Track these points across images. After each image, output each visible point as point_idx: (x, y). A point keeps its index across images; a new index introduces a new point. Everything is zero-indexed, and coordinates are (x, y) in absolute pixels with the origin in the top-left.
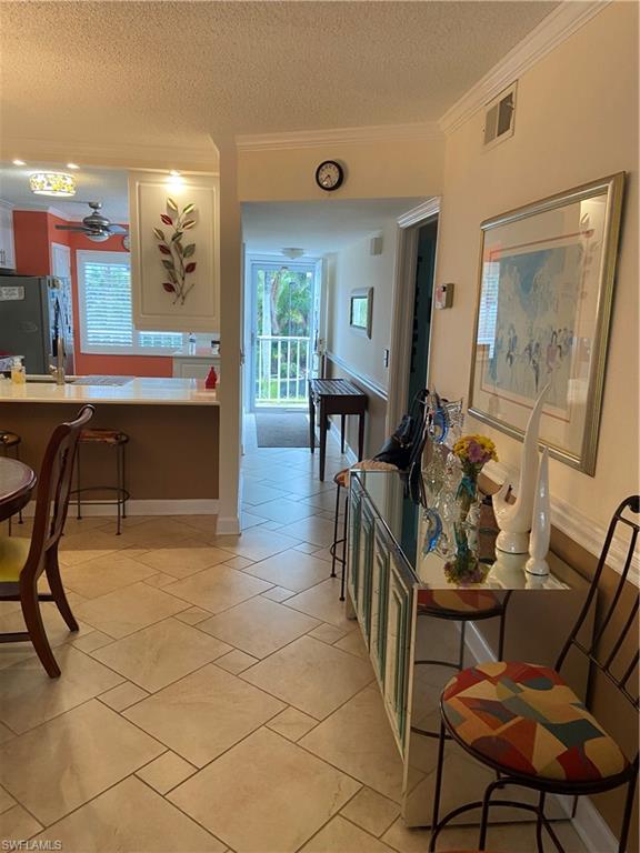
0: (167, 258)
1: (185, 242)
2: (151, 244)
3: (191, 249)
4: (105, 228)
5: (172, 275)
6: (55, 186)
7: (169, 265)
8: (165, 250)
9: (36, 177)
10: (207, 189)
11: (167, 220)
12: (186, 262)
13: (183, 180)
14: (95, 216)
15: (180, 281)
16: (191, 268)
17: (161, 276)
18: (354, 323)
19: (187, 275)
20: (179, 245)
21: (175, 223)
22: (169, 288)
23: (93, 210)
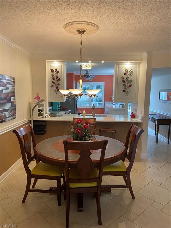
0: (124, 84)
1: (129, 79)
2: (120, 80)
3: (131, 81)
4: (89, 76)
5: (125, 88)
6: (88, 67)
7: (125, 85)
8: (124, 82)
9: (84, 65)
10: (136, 65)
11: (125, 74)
12: (129, 84)
13: (130, 64)
14: (86, 74)
15: (127, 89)
16: (130, 86)
17: (122, 88)
18: (160, 99)
19: (129, 88)
20: (128, 80)
21: (127, 75)
22: (124, 91)
23: (86, 72)
